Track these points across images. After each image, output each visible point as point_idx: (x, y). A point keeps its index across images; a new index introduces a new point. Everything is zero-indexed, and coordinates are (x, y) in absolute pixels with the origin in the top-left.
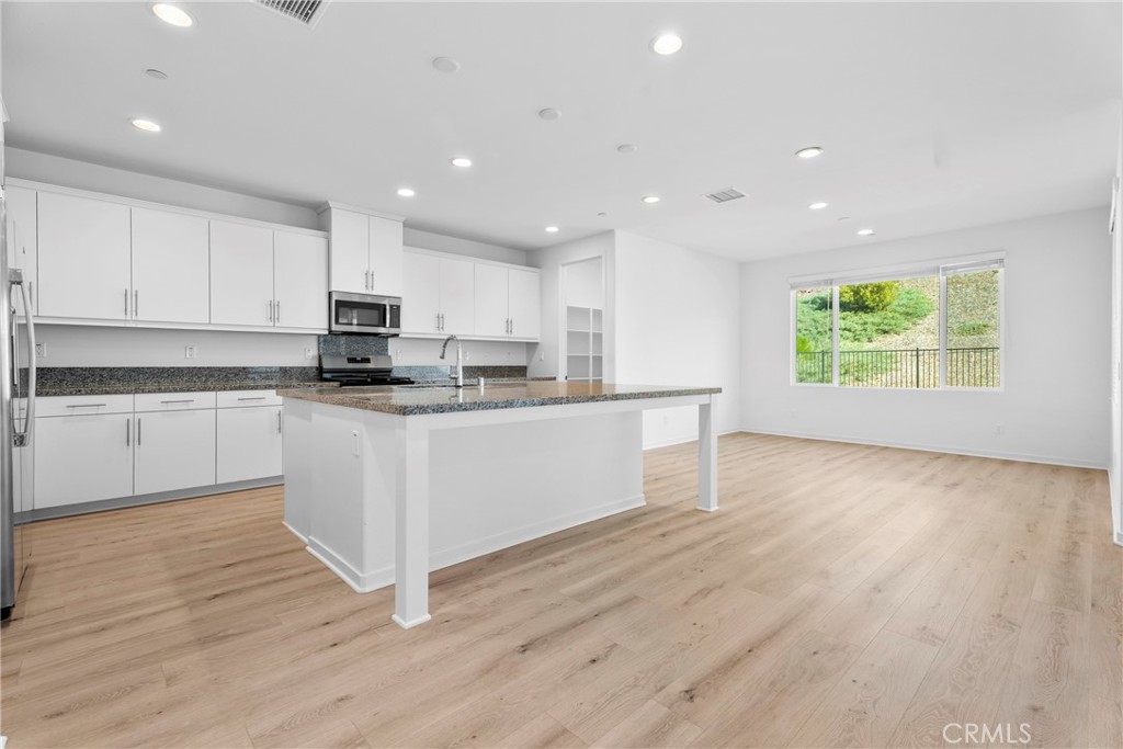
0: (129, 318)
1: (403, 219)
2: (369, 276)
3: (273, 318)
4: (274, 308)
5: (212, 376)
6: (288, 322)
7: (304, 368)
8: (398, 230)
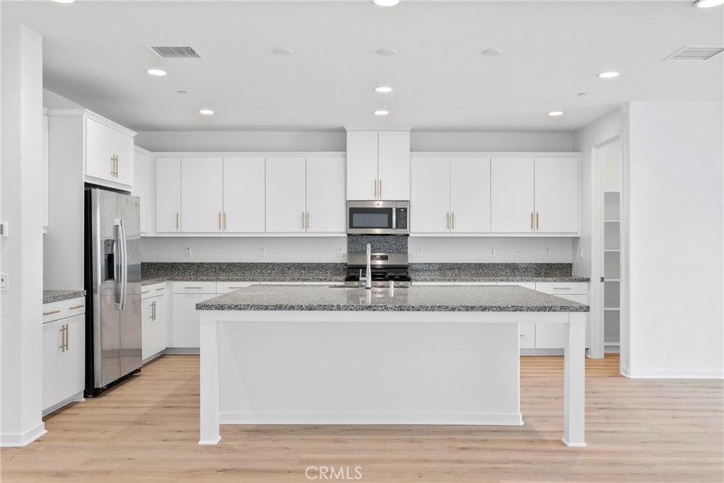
0: (222, 231)
1: (410, 128)
2: (378, 185)
3: (306, 224)
4: (305, 218)
5: (274, 269)
6: (316, 228)
7: (336, 264)
8: (406, 138)
